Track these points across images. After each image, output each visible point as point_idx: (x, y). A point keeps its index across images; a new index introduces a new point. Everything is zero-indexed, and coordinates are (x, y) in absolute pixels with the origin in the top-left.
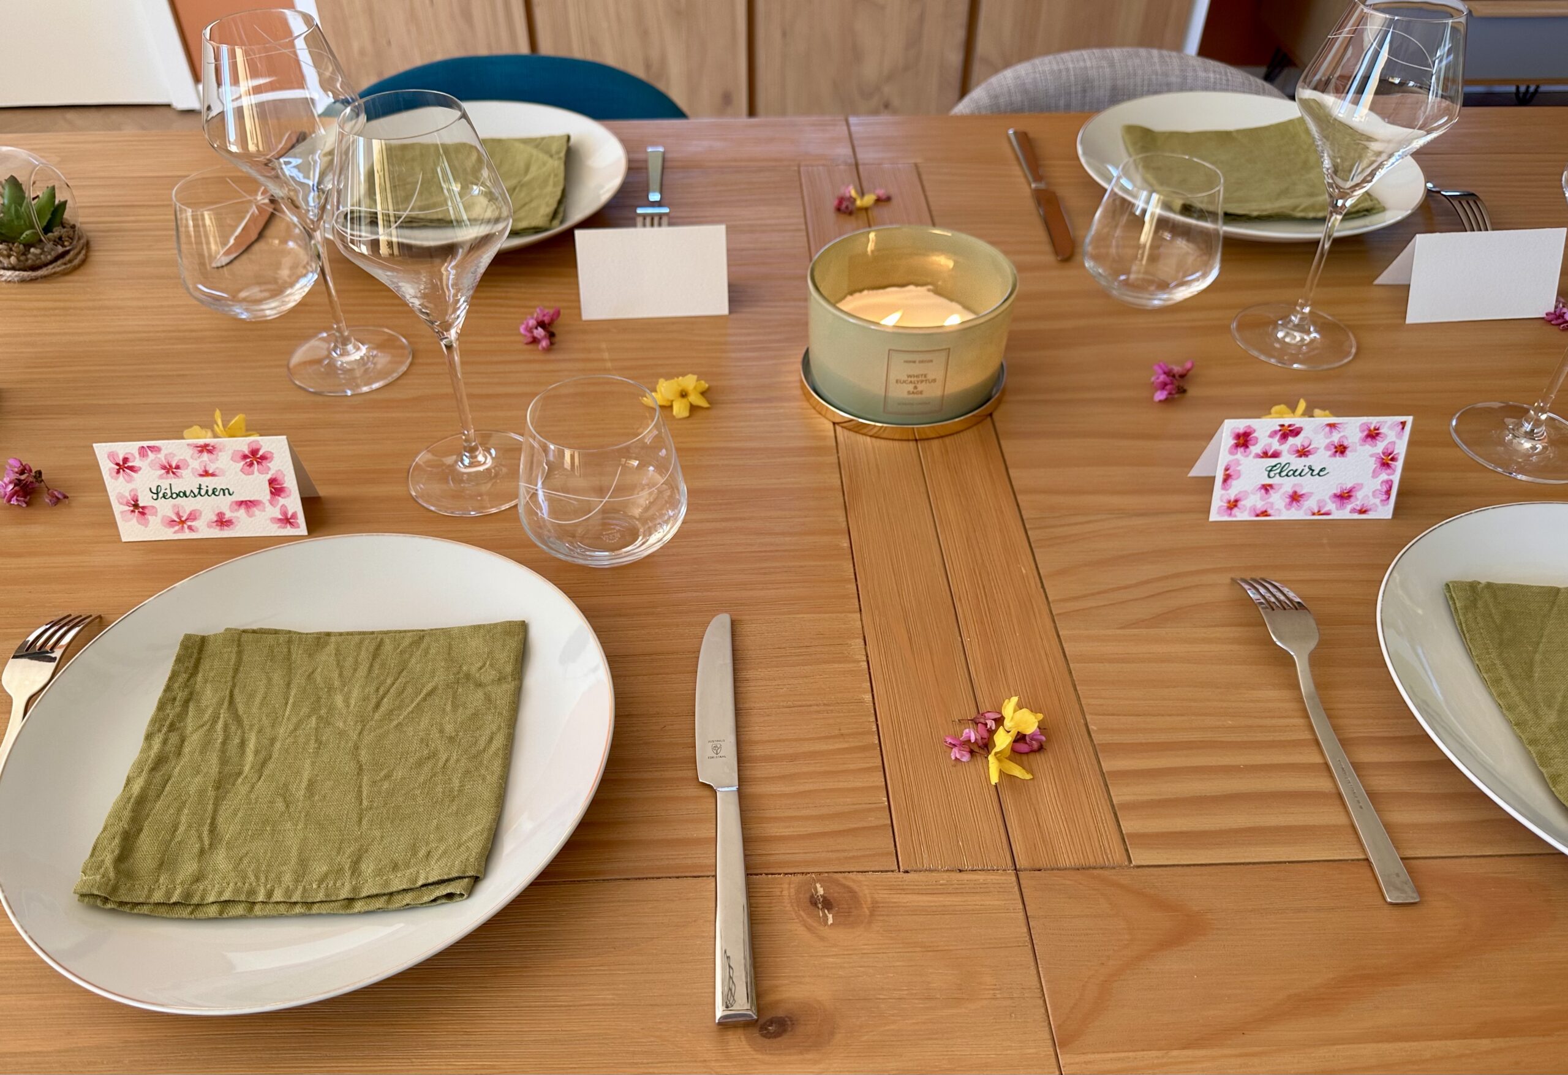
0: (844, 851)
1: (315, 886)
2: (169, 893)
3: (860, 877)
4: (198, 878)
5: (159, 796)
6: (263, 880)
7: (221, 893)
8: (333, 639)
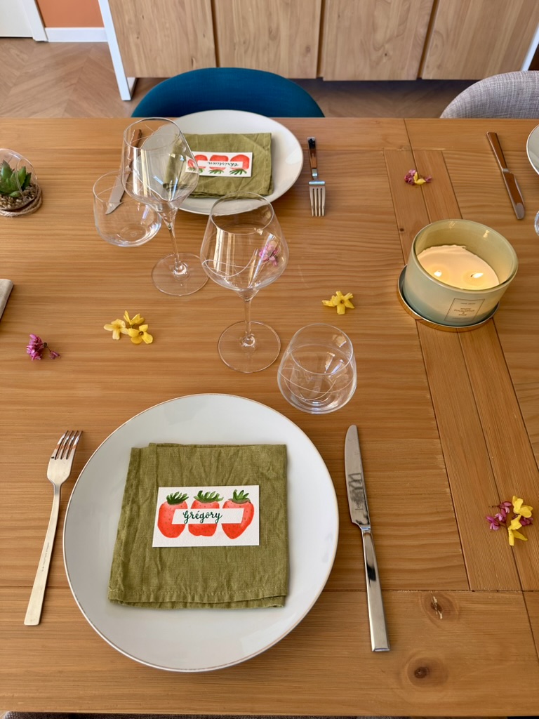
0: (444, 579)
1: (212, 594)
2: (148, 597)
3: (453, 594)
4: (160, 587)
5: (134, 541)
6: (189, 590)
7: (171, 597)
8: (198, 449)
